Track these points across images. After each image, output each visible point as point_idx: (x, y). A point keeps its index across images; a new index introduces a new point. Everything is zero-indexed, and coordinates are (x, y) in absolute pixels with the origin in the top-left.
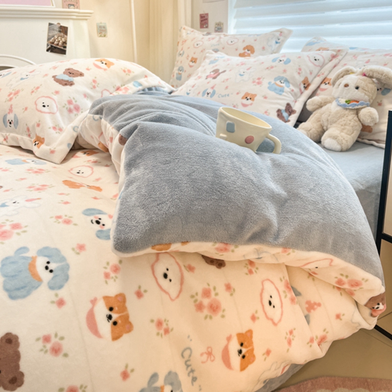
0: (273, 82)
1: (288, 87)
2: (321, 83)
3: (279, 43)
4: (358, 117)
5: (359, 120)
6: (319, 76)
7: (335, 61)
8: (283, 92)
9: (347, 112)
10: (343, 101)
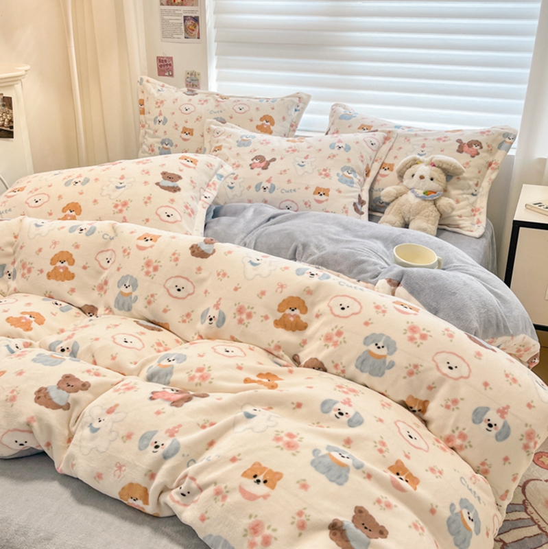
0: (341, 173)
1: (356, 177)
2: (380, 168)
3: (299, 110)
4: (436, 207)
5: (438, 210)
6: (376, 161)
7: (388, 144)
8: (353, 183)
9: (427, 203)
10: (420, 193)
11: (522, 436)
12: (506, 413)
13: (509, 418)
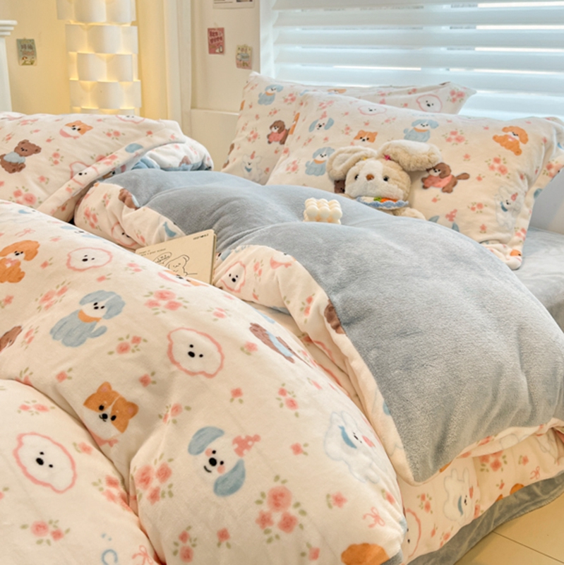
11: (263, 495)
12: (248, 447)
13: (250, 458)
